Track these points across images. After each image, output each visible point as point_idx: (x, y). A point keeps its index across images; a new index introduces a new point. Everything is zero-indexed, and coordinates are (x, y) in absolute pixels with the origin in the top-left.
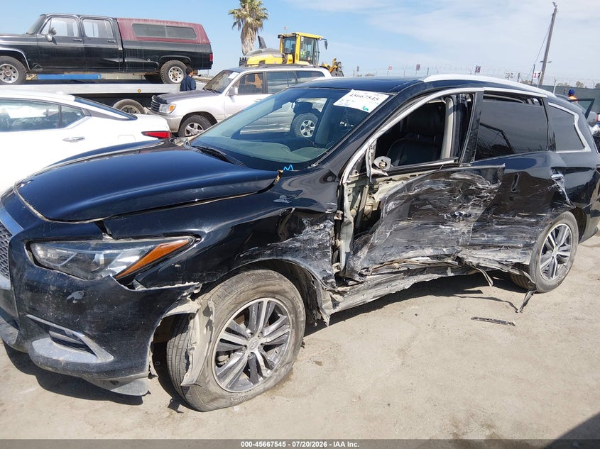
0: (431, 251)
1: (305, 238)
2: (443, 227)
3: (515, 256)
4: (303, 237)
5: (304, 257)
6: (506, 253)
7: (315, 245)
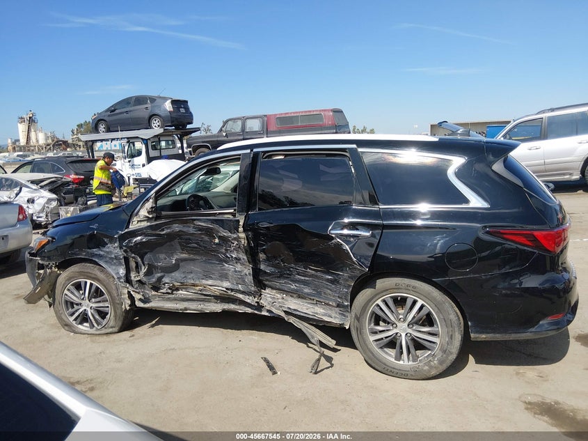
0: (229, 284)
1: (107, 250)
2: (227, 265)
3: (333, 315)
4: (105, 249)
5: (106, 262)
6: (324, 309)
7: (113, 256)
